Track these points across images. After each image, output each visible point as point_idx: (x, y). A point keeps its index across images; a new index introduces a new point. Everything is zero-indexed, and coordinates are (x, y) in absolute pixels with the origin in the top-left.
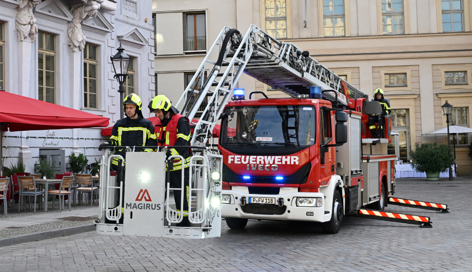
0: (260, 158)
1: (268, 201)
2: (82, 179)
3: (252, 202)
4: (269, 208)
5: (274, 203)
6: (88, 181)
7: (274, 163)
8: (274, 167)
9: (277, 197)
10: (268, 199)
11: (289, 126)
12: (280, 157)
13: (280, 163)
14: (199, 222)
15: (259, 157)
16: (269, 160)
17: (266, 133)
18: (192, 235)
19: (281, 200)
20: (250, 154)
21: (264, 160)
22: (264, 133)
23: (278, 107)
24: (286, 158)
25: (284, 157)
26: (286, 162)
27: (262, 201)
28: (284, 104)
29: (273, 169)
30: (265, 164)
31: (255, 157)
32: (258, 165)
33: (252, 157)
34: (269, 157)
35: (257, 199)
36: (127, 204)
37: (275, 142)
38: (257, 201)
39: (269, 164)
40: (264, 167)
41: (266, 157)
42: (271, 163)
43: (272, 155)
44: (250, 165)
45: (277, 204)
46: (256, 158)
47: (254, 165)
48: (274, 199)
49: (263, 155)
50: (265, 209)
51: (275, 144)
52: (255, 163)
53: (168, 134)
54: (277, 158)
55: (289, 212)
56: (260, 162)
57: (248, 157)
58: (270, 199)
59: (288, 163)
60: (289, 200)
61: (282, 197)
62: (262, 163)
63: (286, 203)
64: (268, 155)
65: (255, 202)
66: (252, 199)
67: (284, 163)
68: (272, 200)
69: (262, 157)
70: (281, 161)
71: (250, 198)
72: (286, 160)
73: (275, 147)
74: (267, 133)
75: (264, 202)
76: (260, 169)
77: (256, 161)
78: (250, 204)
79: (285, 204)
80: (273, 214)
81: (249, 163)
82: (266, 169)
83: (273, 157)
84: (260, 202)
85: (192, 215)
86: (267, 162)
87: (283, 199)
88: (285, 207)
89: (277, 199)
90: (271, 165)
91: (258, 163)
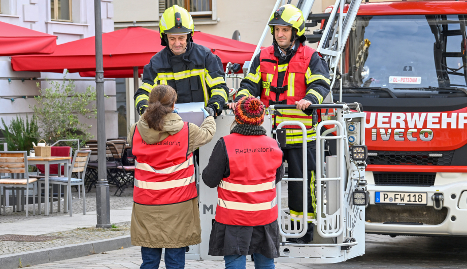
0: (398, 118)
1: (412, 199)
2: (7, 161)
3: (382, 201)
4: (414, 212)
5: (424, 202)
6: (19, 165)
7: (425, 126)
8: (426, 134)
9: (431, 190)
10: (412, 195)
11: (448, 51)
12: (438, 114)
13: (438, 126)
14: (334, 235)
15: (395, 115)
16: (415, 120)
17: (408, 68)
18: (324, 258)
19: (437, 198)
20: (378, 109)
21: (406, 121)
22: (405, 69)
23: (429, 17)
24: (449, 116)
25: (445, 115)
26: (449, 124)
27: (402, 199)
28: (439, 11)
29: (422, 137)
30: (407, 128)
31: (388, 114)
32: (393, 129)
33: (381, 115)
34: (416, 115)
35: (391, 195)
36: (205, 206)
37: (427, 87)
38: (391, 199)
39: (415, 127)
40: (405, 134)
41: (409, 115)
42: (420, 125)
43: (420, 110)
44: (378, 129)
45: (431, 203)
46: (390, 118)
47: (386, 129)
48: (424, 196)
49: (404, 110)
50: (405, 215)
51: (426, 89)
52: (387, 126)
53: (292, 77)
54: (431, 116)
55: (453, 218)
56: (398, 125)
57: (373, 115)
58: (417, 195)
59: (454, 126)
60: (453, 196)
61: (440, 191)
62: (403, 125)
63: (447, 202)
64: (412, 110)
65: (387, 201)
66: (382, 195)
67: (444, 126)
68: (420, 197)
69: (402, 115)
70: (440, 122)
71: (377, 194)
72: (449, 120)
73: (427, 97)
74: (411, 69)
75: (406, 202)
76: (397, 138)
77: (390, 122)
78: (378, 205)
79: (445, 205)
80: (422, 224)
81: (375, 126)
82: (410, 137)
83: (424, 115)
84: (398, 201)
85: (323, 224)
86: (411, 125)
87: (441, 194)
88: (445, 210)
89: (431, 195)
90: (419, 130)
91: (394, 125)
